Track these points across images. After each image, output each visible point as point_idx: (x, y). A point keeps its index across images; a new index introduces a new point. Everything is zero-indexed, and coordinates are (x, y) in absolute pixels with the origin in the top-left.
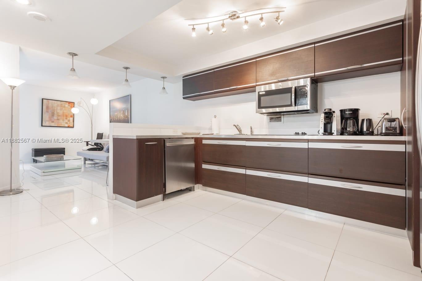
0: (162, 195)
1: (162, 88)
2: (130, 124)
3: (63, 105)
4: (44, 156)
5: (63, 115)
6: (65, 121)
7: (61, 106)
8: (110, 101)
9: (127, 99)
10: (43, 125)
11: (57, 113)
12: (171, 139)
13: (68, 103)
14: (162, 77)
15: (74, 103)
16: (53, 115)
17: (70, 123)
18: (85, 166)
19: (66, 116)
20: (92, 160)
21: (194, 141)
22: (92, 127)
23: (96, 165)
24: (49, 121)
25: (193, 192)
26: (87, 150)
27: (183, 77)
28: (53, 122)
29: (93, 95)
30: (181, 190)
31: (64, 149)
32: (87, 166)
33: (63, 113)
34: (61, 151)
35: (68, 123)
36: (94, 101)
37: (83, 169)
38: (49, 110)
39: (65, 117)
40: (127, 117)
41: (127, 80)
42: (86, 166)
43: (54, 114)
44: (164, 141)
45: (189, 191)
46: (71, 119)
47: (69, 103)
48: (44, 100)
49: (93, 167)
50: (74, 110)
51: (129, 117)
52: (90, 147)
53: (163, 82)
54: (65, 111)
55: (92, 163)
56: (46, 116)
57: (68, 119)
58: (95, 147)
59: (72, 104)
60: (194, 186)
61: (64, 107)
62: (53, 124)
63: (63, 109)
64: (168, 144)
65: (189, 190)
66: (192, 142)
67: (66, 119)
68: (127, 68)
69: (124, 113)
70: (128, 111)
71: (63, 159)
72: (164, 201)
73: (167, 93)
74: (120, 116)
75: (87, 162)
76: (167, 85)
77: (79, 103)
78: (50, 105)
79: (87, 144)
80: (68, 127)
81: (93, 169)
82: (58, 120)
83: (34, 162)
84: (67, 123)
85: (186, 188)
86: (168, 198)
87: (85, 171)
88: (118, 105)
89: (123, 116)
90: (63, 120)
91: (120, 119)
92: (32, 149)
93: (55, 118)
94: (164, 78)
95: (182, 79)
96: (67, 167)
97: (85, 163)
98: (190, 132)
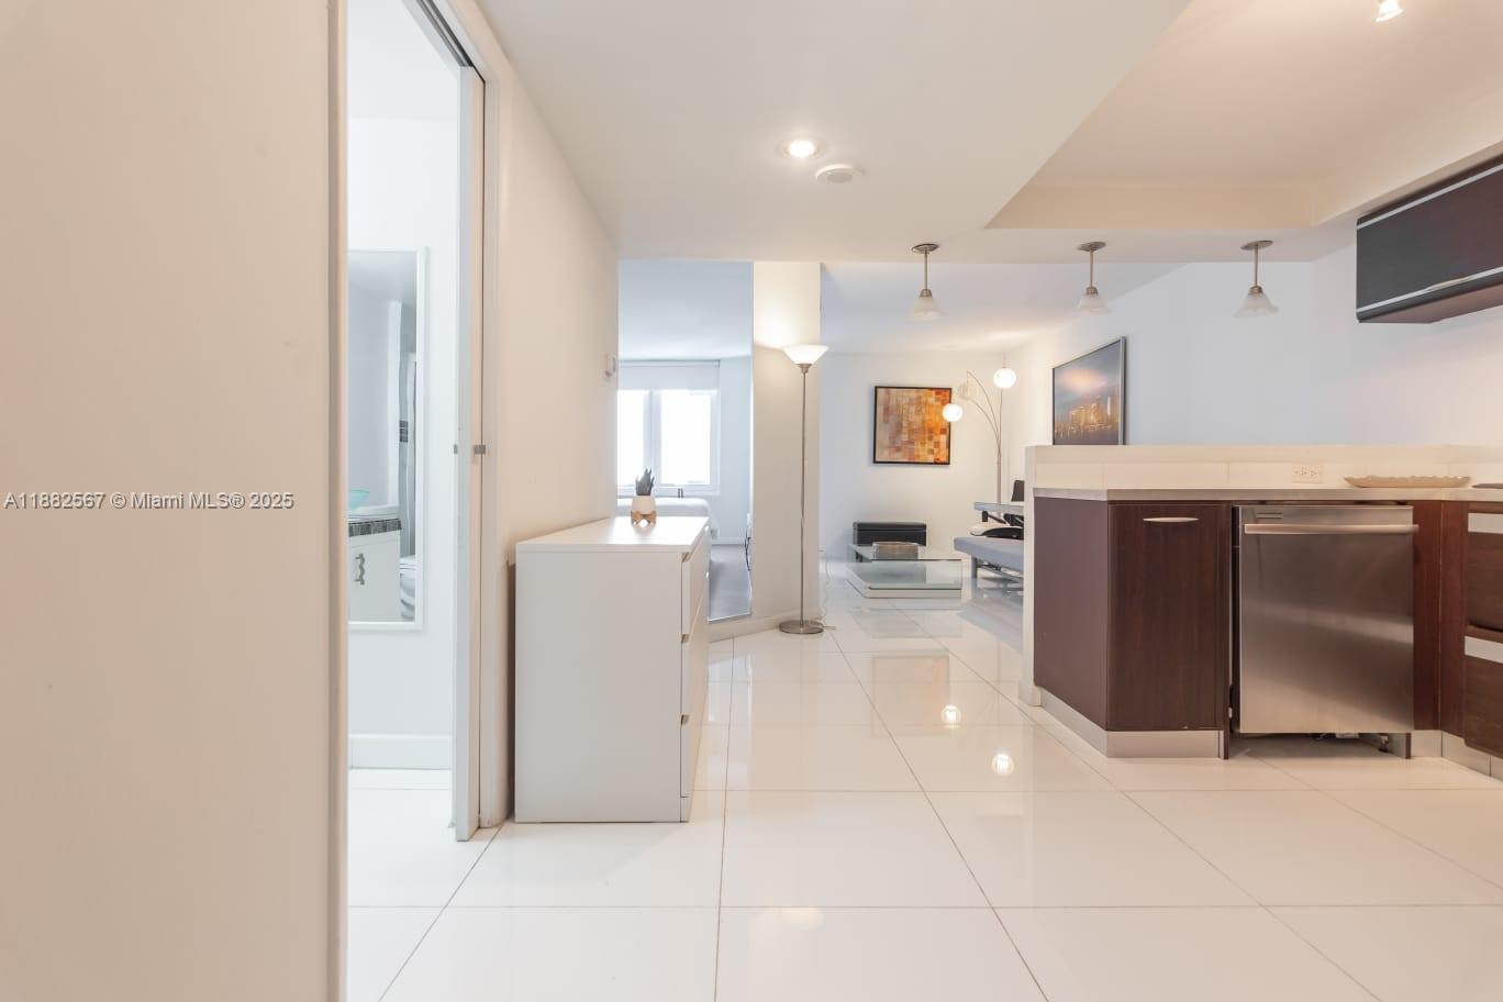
0: (1222, 732)
1: (1247, 290)
2: (1120, 446)
3: (924, 399)
4: (875, 544)
5: (923, 428)
6: (927, 447)
7: (918, 402)
8: (1054, 370)
9: (1113, 355)
10: (877, 460)
11: (910, 423)
12: (1265, 503)
13: (934, 392)
14: (1247, 247)
15: (950, 389)
16: (898, 429)
17: (939, 452)
18: (974, 585)
19: (931, 431)
20: (997, 568)
21: (1410, 516)
22: (999, 463)
23: (1009, 585)
24: (890, 447)
25: (1400, 762)
26: (984, 534)
27: (1360, 221)
28: (898, 449)
29: (1004, 358)
30: (1330, 737)
31: (924, 527)
32: (981, 584)
33: (923, 422)
34: (915, 534)
35: (936, 450)
36: (1005, 379)
37: (967, 592)
38: (891, 418)
39: (927, 435)
40: (1112, 422)
41: (1093, 291)
42: (979, 586)
43: (901, 424)
44: (1234, 511)
45: (1377, 752)
46: (943, 438)
47: (939, 391)
48: (879, 390)
49: (999, 589)
50: (951, 413)
51: (1120, 420)
52: (992, 525)
53: (1253, 264)
54: (927, 417)
55: (998, 576)
56: (883, 436)
57: (935, 439)
58: (1008, 525)
59: (944, 394)
60: (1409, 736)
61: (926, 404)
62: (898, 457)
63: (923, 410)
64: (1248, 528)
65: (1376, 745)
66: (1404, 523)
67: (930, 438)
68: (1093, 247)
69: (1100, 410)
70: (1113, 402)
71: (916, 555)
72: (1229, 761)
73: (1273, 309)
74: (1086, 420)
75: (982, 572)
76: (1271, 272)
77: (964, 388)
78: (893, 402)
79: (985, 516)
80: (935, 463)
81: (998, 595)
82: (911, 442)
83: (857, 558)
84: (931, 452)
85: (1361, 735)
86: (1250, 755)
87: (975, 600)
88: (1085, 383)
89: (1095, 421)
90: (923, 444)
91: (1086, 431)
92: (854, 524)
93: (905, 437)
94: (1255, 246)
95: (1355, 228)
96: (931, 581)
97: (975, 576)
98: (1397, 476)
